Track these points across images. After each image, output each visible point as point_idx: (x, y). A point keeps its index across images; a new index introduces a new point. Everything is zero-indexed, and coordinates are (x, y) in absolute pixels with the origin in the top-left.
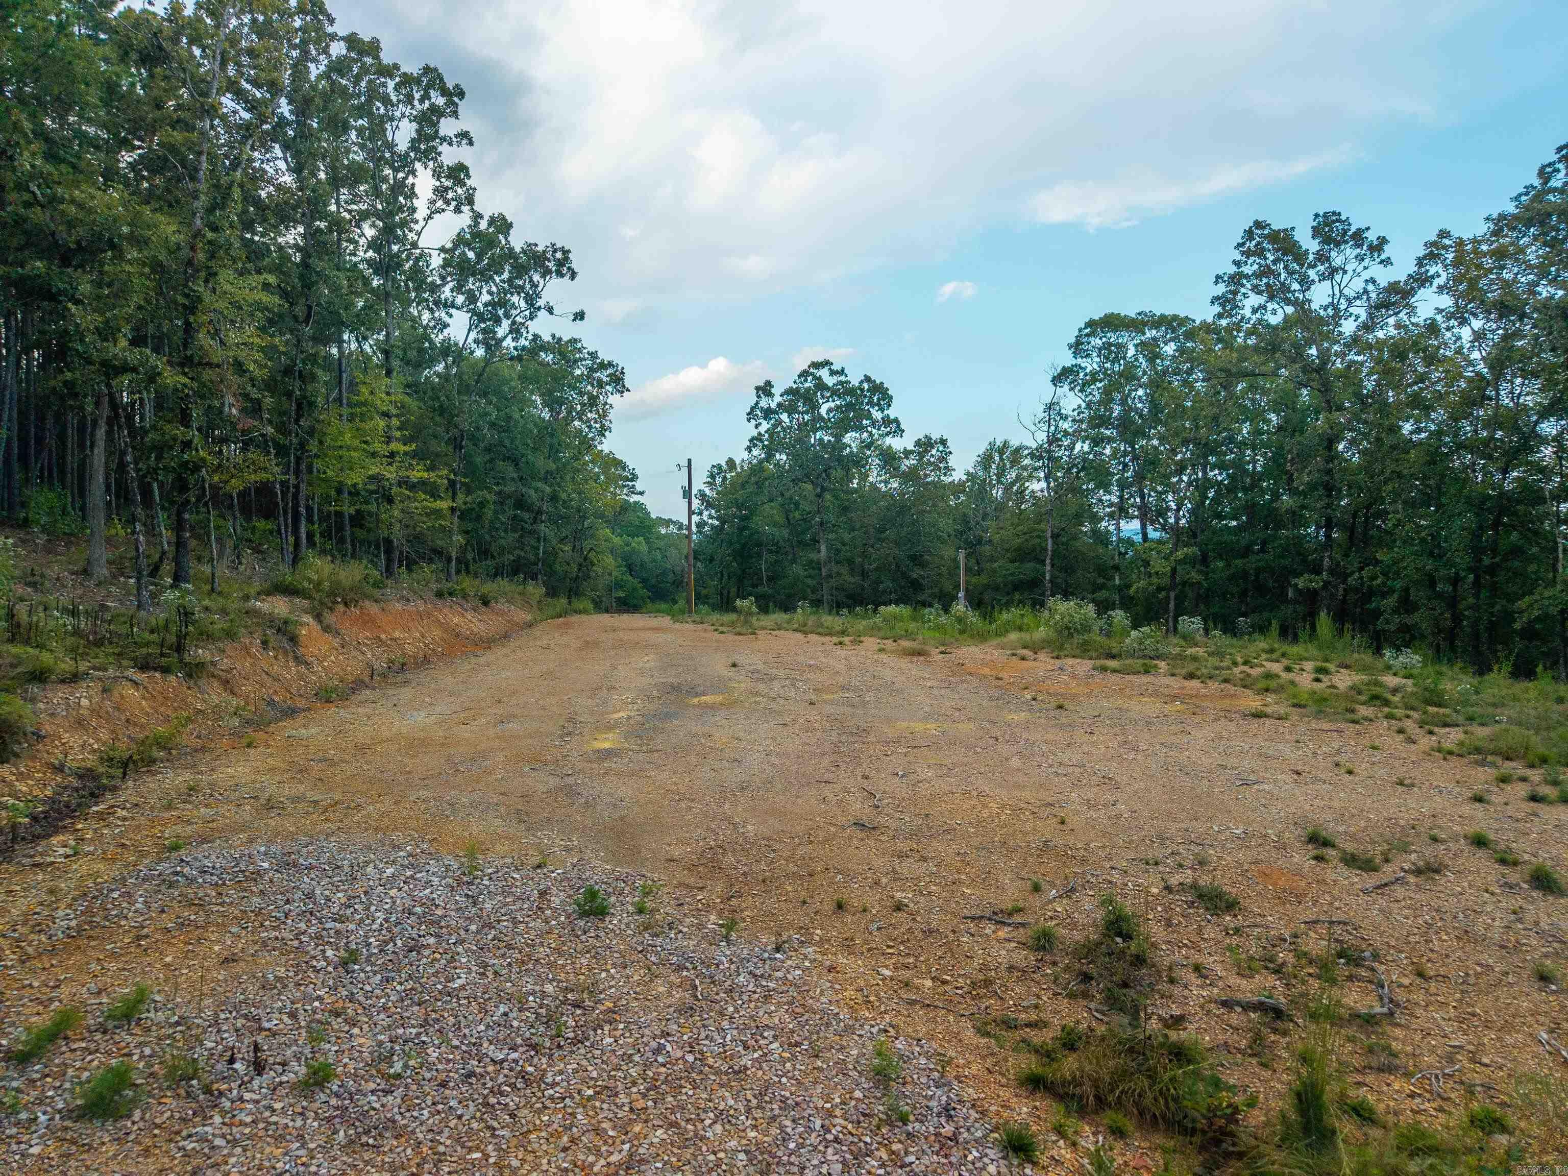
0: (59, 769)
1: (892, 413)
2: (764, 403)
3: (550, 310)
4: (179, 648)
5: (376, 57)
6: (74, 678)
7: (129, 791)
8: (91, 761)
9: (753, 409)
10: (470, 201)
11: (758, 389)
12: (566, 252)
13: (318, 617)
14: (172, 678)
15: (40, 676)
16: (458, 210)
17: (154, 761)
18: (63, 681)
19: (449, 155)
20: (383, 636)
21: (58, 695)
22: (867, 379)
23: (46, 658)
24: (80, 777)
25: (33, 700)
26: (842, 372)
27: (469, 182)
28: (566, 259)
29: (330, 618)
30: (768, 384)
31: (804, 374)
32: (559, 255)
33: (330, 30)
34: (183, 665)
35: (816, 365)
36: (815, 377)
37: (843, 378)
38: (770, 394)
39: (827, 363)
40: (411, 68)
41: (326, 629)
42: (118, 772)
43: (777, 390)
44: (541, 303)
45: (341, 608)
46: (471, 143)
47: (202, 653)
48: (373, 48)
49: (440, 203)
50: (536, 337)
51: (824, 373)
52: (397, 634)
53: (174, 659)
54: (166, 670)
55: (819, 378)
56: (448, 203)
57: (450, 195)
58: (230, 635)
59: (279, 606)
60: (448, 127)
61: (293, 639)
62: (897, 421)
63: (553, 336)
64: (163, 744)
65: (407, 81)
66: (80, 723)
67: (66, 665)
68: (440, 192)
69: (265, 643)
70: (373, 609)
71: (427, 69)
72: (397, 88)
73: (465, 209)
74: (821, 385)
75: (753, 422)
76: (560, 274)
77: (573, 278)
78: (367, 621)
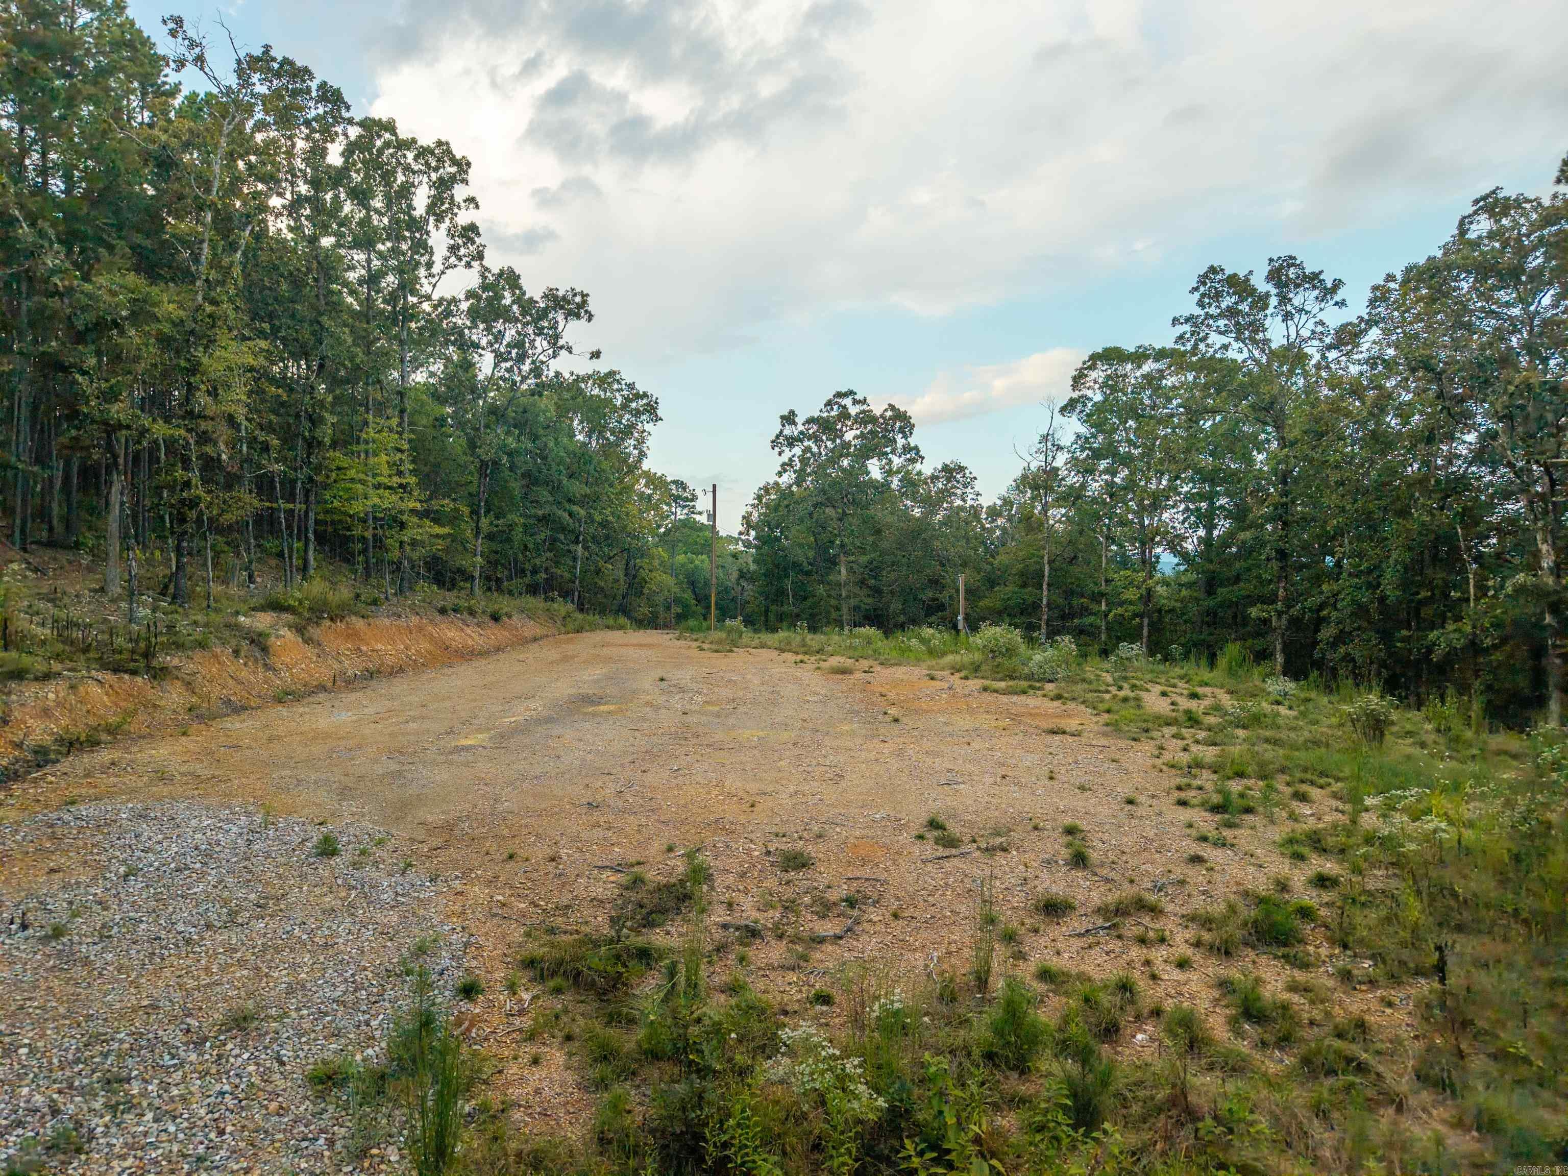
0: (19, 746)
1: (913, 441)
2: (788, 431)
3: (569, 350)
4: (147, 655)
5: (394, 133)
6: (47, 677)
7: (65, 765)
8: (48, 740)
9: (778, 437)
10: (480, 256)
11: (782, 417)
12: (584, 296)
13: (300, 630)
14: (139, 679)
15: (19, 675)
16: (468, 265)
17: (98, 744)
18: (36, 679)
19: (464, 217)
20: (364, 648)
21: (30, 691)
22: (892, 407)
23: (26, 660)
24: (36, 752)
25: (9, 693)
26: (864, 401)
27: (478, 241)
28: (584, 302)
29: (313, 631)
30: (792, 413)
31: (829, 403)
32: (578, 299)
33: (346, 115)
34: (148, 668)
35: (839, 395)
36: (840, 405)
37: (865, 407)
38: (794, 423)
39: (852, 393)
40: (427, 140)
41: (308, 641)
42: (64, 750)
43: (800, 420)
44: (561, 342)
45: (328, 623)
46: (477, 207)
47: (171, 660)
48: (390, 127)
49: (453, 260)
50: (558, 374)
51: (848, 402)
52: (379, 646)
53: (142, 664)
54: (134, 673)
55: (844, 407)
56: (460, 259)
57: (463, 251)
58: (202, 645)
59: (263, 621)
60: (460, 192)
61: (265, 649)
62: (916, 448)
63: (572, 373)
64: (112, 731)
65: (423, 153)
66: (46, 713)
67: (40, 667)
68: (453, 249)
69: (236, 653)
70: (358, 623)
71: (440, 143)
72: (416, 158)
73: (476, 264)
74: (844, 415)
75: (777, 449)
76: (578, 316)
77: (589, 320)
78: (353, 635)
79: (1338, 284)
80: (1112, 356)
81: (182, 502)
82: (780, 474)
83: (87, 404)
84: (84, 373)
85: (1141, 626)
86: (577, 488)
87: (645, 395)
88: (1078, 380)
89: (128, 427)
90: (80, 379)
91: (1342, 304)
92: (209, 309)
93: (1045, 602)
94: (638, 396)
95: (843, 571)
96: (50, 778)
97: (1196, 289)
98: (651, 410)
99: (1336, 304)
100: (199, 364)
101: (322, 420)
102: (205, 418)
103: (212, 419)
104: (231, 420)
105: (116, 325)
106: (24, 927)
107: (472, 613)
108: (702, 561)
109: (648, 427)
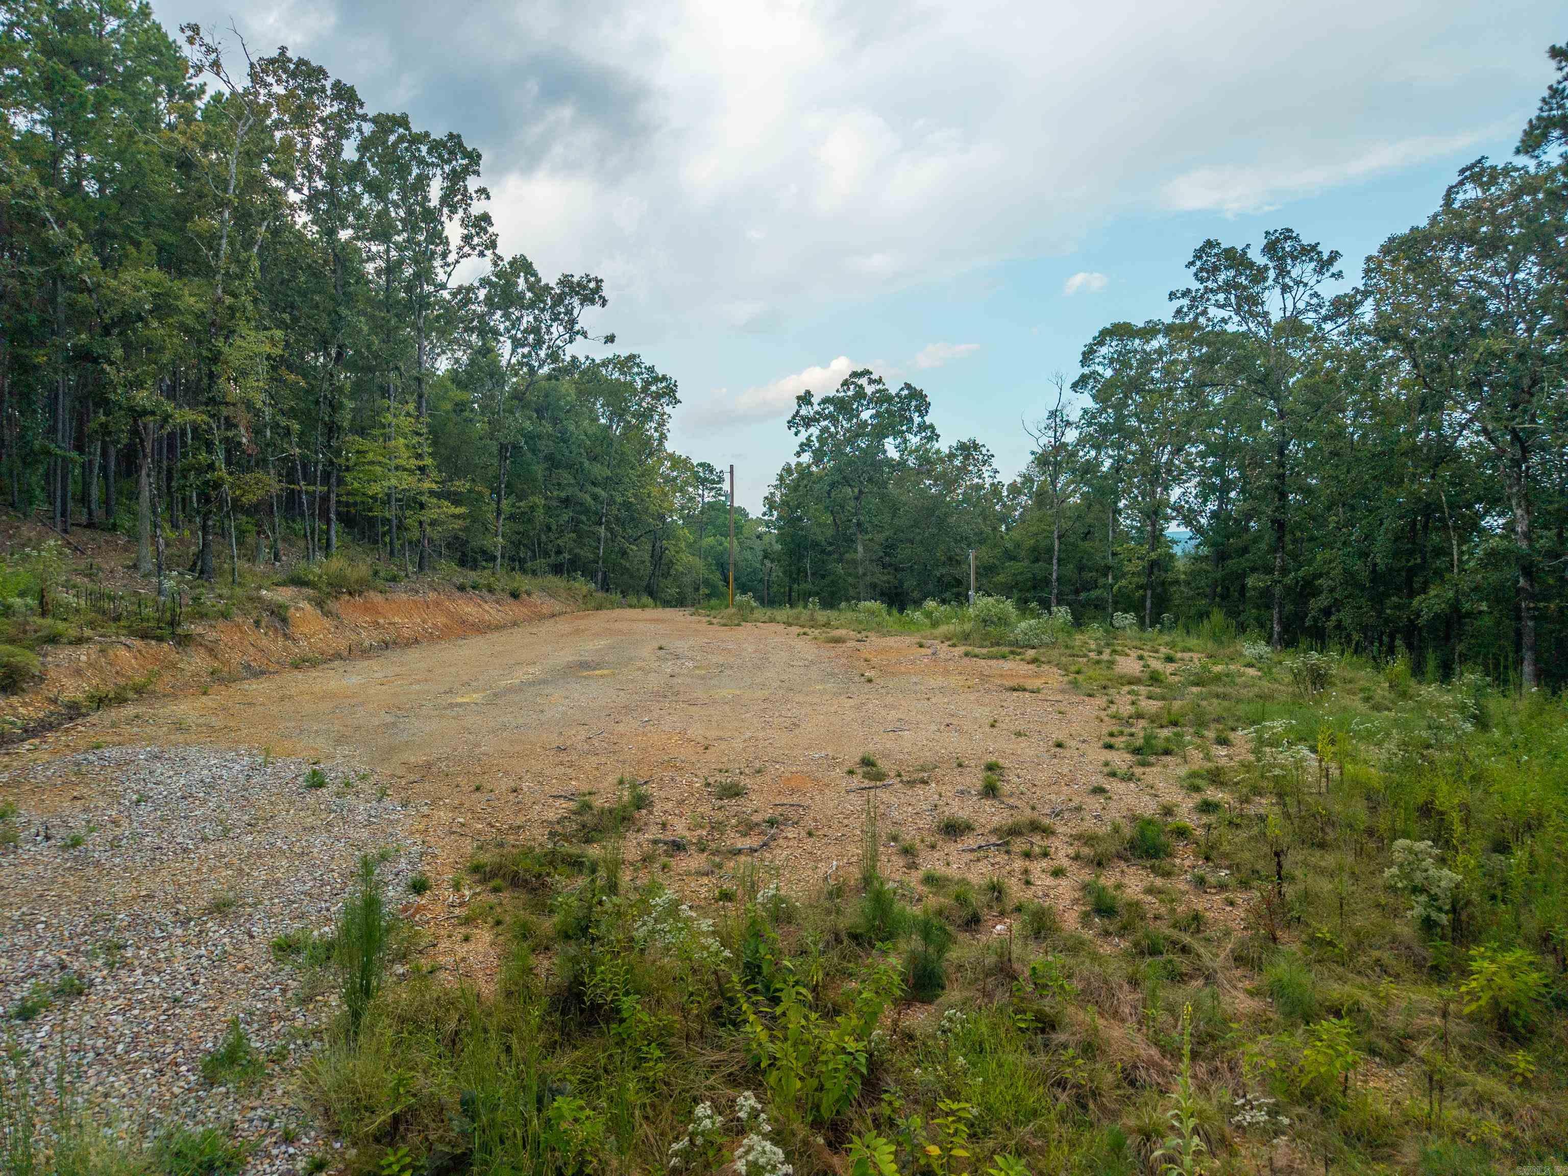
0: (54, 701)
1: (928, 420)
2: (803, 412)
3: (585, 334)
4: (173, 623)
5: (408, 128)
6: (79, 641)
7: (94, 718)
8: (80, 696)
9: (794, 417)
10: (493, 245)
11: (799, 398)
12: (599, 281)
13: (320, 604)
14: (165, 645)
15: (53, 639)
16: (482, 254)
17: (126, 700)
18: (70, 643)
19: (478, 207)
20: (381, 621)
21: (64, 653)
22: (908, 386)
23: (61, 626)
24: (70, 708)
25: (45, 656)
26: (879, 381)
27: (490, 230)
28: (598, 288)
29: (333, 605)
30: (808, 393)
31: (845, 383)
32: (592, 285)
33: (359, 111)
34: (173, 635)
35: (855, 374)
36: (856, 385)
37: (881, 386)
38: (810, 403)
39: (866, 373)
40: (438, 134)
41: (327, 614)
42: (95, 705)
43: (815, 400)
44: (577, 327)
45: (347, 597)
46: (488, 198)
47: (196, 629)
48: (402, 121)
49: (467, 249)
50: (574, 358)
51: (863, 381)
52: (396, 619)
53: (167, 632)
54: (160, 639)
55: (861, 387)
56: (474, 248)
57: (476, 240)
58: (224, 615)
59: (283, 595)
60: (472, 184)
61: (284, 620)
62: (932, 427)
63: (587, 358)
64: (139, 690)
65: (435, 146)
66: (78, 672)
67: (73, 632)
68: (467, 239)
69: (257, 623)
70: (377, 598)
71: (451, 136)
72: (429, 152)
73: (488, 253)
74: (860, 394)
75: (794, 430)
76: (592, 302)
77: (603, 305)
78: (370, 608)
79: (1334, 256)
80: (1121, 331)
81: (206, 483)
82: (798, 454)
83: (115, 392)
84: (111, 363)
85: (1144, 598)
86: (598, 470)
87: (664, 378)
88: (1087, 356)
89: (153, 413)
90: (107, 368)
91: (1339, 275)
92: (228, 300)
93: (1055, 576)
94: (657, 380)
95: (860, 549)
96: (80, 728)
97: (1192, 263)
98: (670, 392)
99: (1333, 275)
100: (220, 353)
101: (341, 406)
102: (227, 404)
103: (234, 405)
104: (249, 405)
105: (141, 319)
106: (48, 838)
107: (491, 590)
108: (731, 544)
109: (668, 409)
